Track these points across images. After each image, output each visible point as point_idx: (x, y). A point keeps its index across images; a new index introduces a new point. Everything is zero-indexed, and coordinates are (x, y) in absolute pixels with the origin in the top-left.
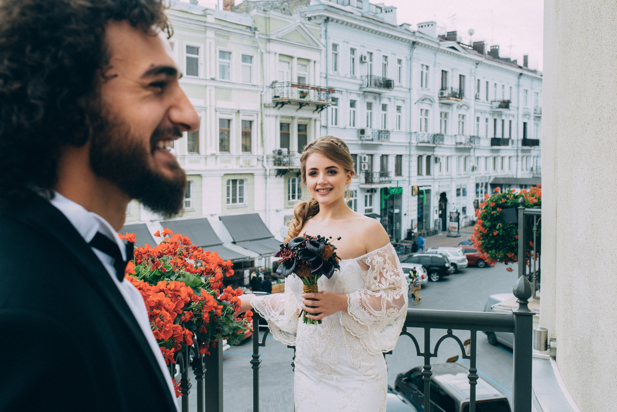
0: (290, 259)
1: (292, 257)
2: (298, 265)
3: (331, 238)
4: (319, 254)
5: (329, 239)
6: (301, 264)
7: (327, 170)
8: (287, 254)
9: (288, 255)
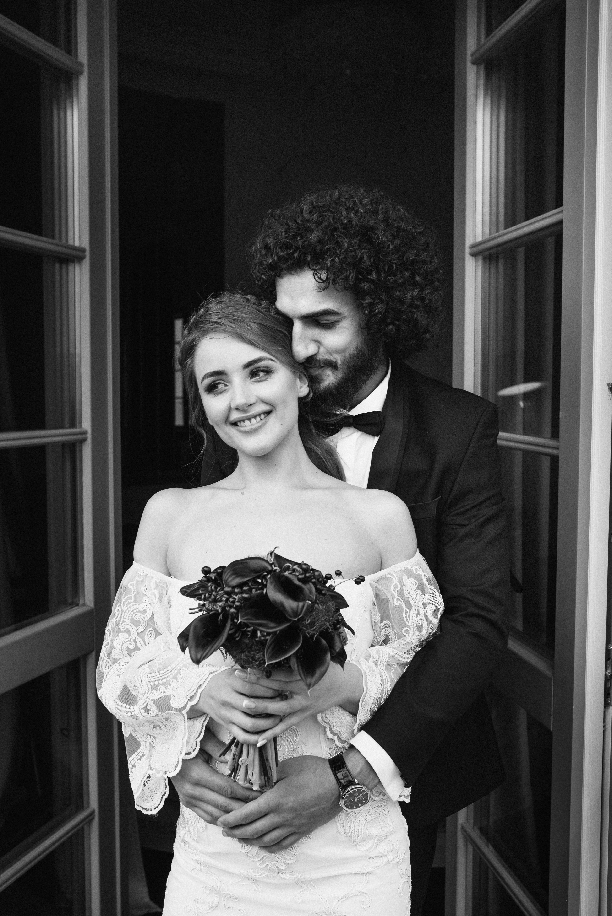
0: (217, 614)
1: (223, 608)
2: (234, 633)
3: (339, 573)
4: (295, 617)
5: (334, 575)
6: (245, 634)
7: (248, 370)
8: (215, 597)
9: (215, 601)
